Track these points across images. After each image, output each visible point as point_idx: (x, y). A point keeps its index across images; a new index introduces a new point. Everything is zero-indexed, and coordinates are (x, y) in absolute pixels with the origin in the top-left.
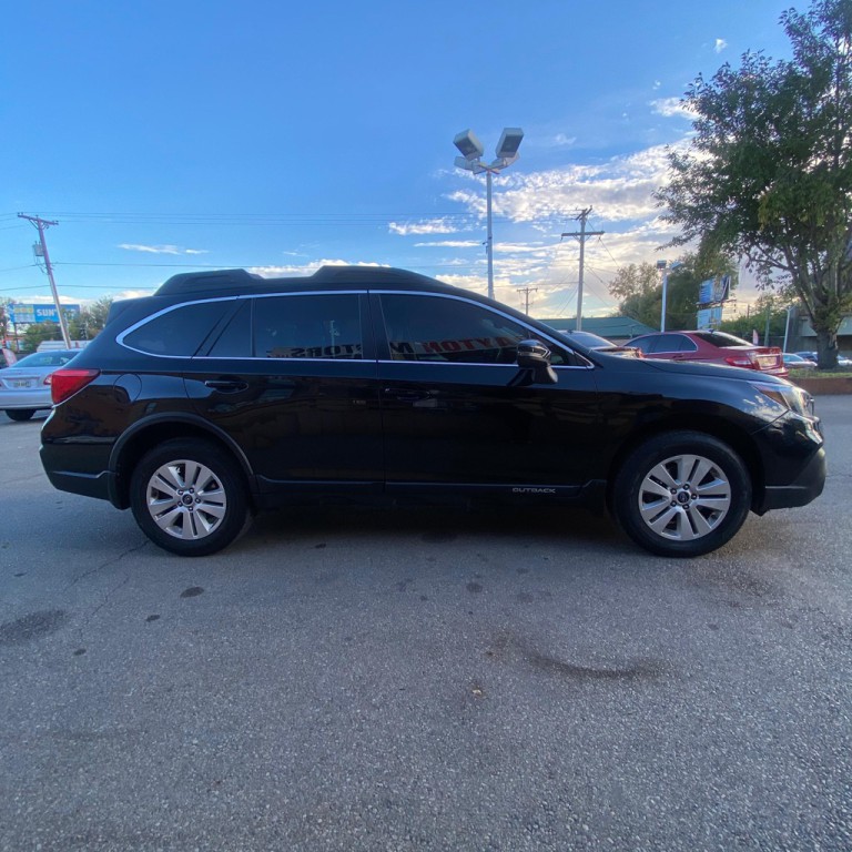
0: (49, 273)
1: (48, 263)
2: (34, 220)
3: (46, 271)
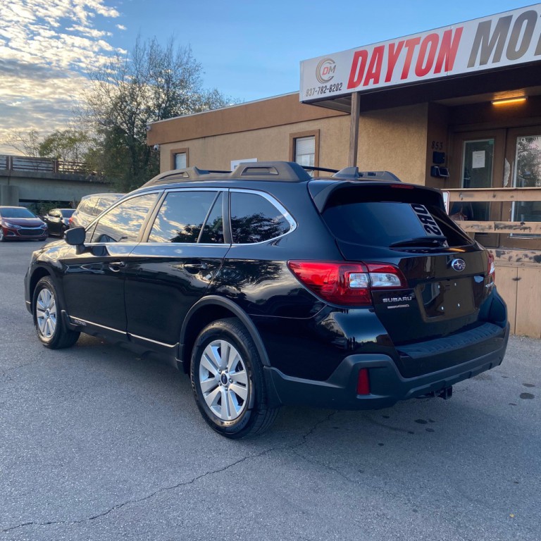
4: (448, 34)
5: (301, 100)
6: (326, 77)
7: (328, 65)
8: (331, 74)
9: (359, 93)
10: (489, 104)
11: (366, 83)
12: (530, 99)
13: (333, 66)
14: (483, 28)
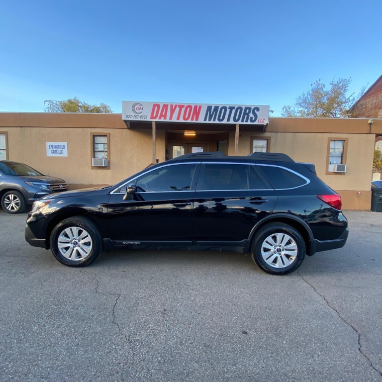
4: (196, 107)
5: (123, 119)
6: (138, 111)
7: (140, 107)
8: (141, 111)
9: (156, 122)
10: (183, 134)
11: (160, 118)
12: (197, 135)
13: (142, 107)
14: (209, 108)
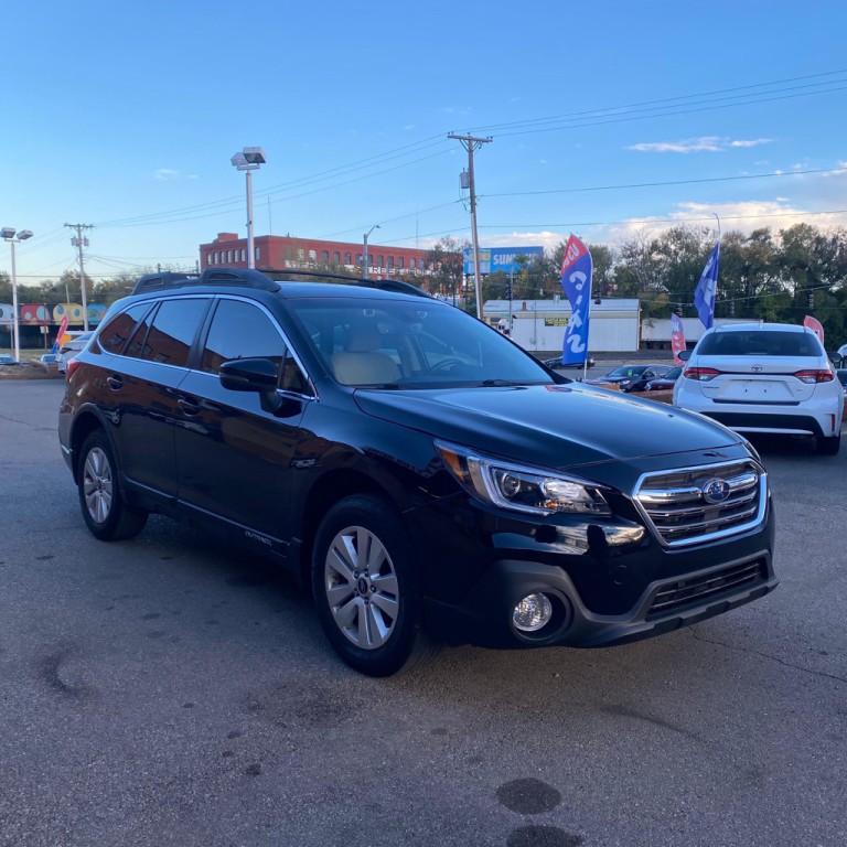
0: (473, 210)
1: (472, 197)
2: (465, 139)
3: (469, 208)
